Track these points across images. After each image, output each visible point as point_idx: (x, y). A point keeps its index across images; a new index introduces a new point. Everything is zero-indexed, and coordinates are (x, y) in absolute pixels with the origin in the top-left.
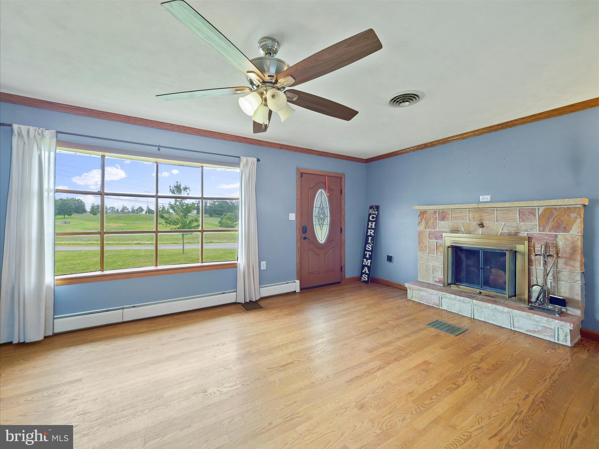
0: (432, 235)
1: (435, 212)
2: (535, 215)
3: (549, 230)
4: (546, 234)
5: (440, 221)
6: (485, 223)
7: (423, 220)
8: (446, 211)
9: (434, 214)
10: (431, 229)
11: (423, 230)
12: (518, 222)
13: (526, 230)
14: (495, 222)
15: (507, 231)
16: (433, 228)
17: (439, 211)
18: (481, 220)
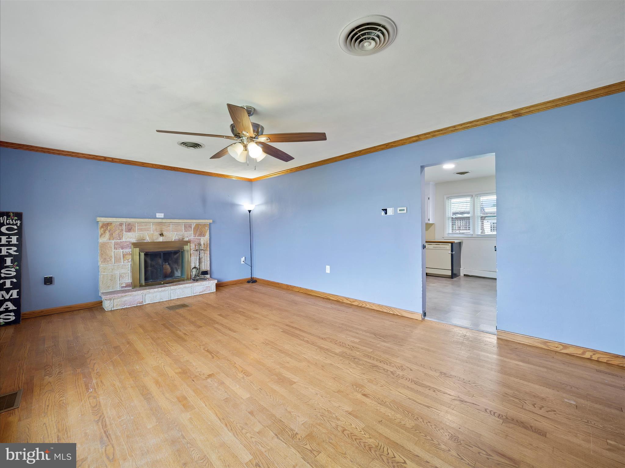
0: (117, 245)
1: (121, 224)
2: (191, 228)
3: (198, 236)
4: (197, 238)
5: (126, 232)
6: (164, 233)
7: (107, 232)
8: (132, 223)
9: (120, 226)
10: (116, 240)
11: (107, 241)
12: (184, 231)
13: (187, 237)
14: (170, 232)
15: (178, 238)
16: (118, 239)
17: (125, 223)
18: (161, 231)
